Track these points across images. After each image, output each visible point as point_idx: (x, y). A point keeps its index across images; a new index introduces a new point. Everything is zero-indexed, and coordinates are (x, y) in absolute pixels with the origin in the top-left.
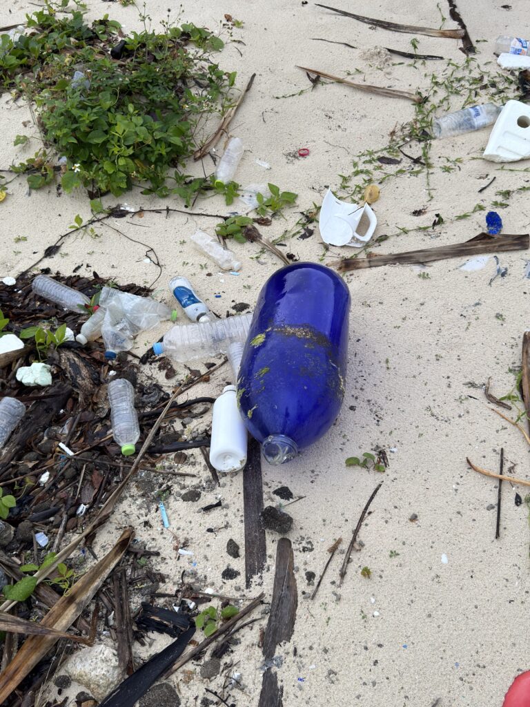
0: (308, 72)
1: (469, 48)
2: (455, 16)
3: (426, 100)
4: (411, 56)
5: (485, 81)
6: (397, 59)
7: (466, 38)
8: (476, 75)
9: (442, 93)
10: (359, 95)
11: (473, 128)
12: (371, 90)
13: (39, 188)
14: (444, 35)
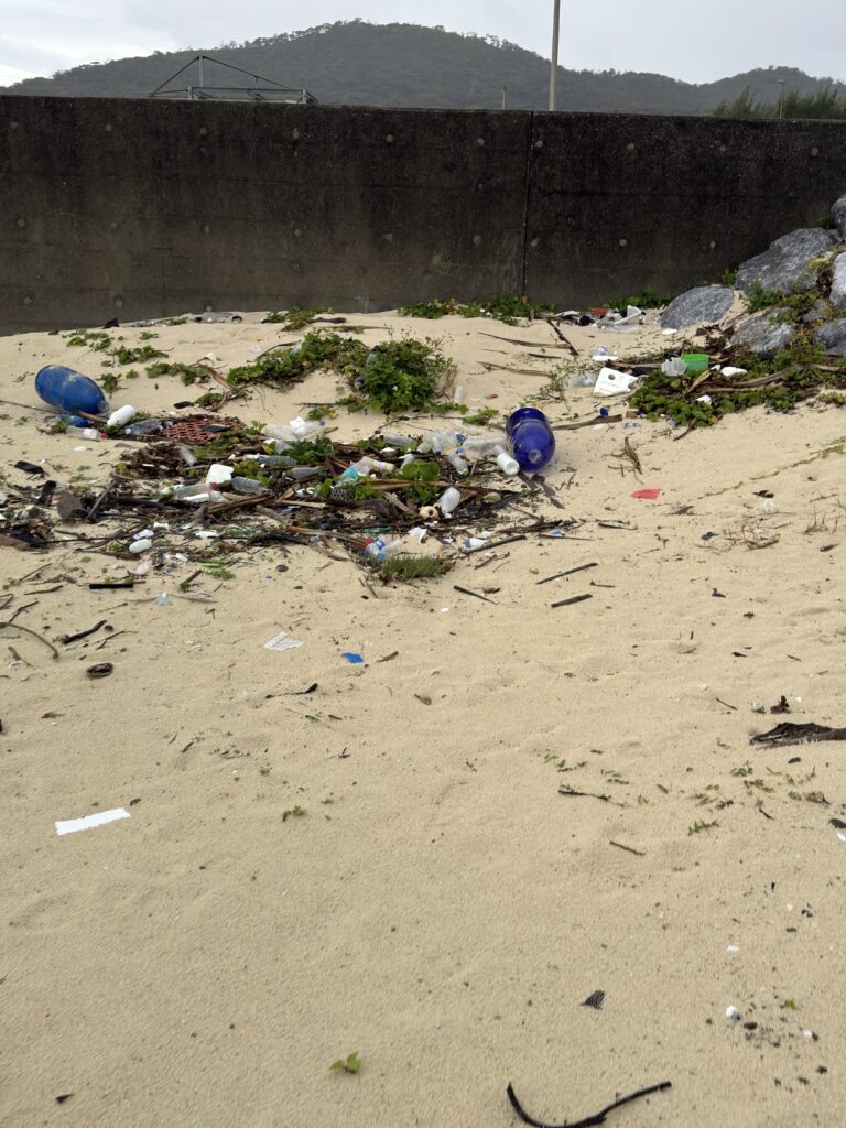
0: (484, 364)
1: (574, 353)
2: (562, 338)
3: (556, 375)
4: (542, 357)
5: (587, 367)
6: (534, 358)
7: (571, 348)
8: (581, 364)
9: (563, 373)
10: (516, 375)
11: (584, 386)
12: (523, 372)
13: (353, 411)
14: (559, 347)
